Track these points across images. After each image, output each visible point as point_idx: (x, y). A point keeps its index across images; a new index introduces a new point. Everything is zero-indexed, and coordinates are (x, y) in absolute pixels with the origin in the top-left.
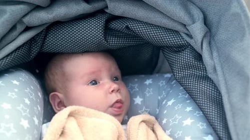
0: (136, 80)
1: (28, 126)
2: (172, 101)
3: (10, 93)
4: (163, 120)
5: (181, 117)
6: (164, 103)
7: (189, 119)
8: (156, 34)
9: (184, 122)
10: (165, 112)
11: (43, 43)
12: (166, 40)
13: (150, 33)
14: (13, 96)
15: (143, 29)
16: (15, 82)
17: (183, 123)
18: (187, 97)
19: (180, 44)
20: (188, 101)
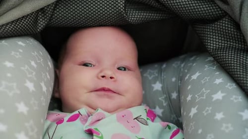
0: (156, 66)
2: (197, 74)
3: (13, 52)
4: (187, 97)
5: (209, 91)
6: (187, 77)
7: (220, 92)
9: (213, 96)
10: (189, 87)
14: (17, 55)
16: (20, 43)
17: (212, 98)
18: (215, 68)
19: (216, 14)
20: (217, 73)
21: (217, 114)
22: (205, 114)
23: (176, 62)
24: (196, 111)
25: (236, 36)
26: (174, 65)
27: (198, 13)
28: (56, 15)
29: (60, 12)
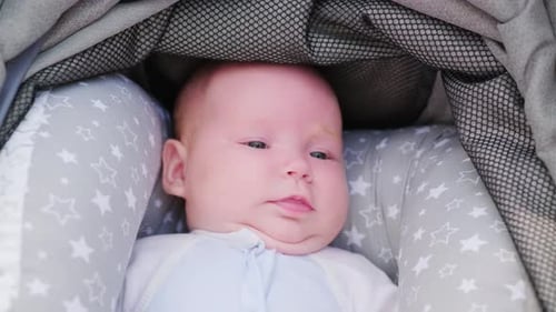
0: (362, 140)
1: (109, 209)
2: (441, 188)
3: (80, 128)
4: (416, 231)
5: (456, 229)
6: (421, 189)
7: (476, 236)
8: (430, 38)
9: (463, 242)
10: (423, 212)
11: (165, 31)
12: (453, 54)
13: (417, 32)
14: (87, 135)
15: (402, 22)
16: (98, 104)
17: (461, 246)
18: (477, 182)
19: (486, 67)
20: (480, 194)
21: (465, 281)
22: (442, 276)
23: (407, 143)
24: (426, 266)
25: (516, 119)
26: (402, 148)
27: (450, 59)
28: (171, 32)
29: (181, 27)
